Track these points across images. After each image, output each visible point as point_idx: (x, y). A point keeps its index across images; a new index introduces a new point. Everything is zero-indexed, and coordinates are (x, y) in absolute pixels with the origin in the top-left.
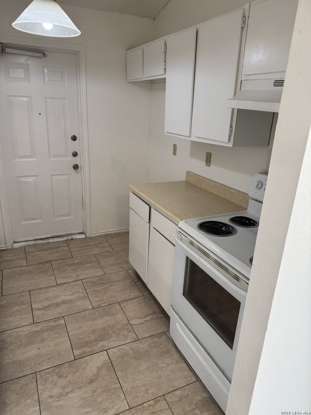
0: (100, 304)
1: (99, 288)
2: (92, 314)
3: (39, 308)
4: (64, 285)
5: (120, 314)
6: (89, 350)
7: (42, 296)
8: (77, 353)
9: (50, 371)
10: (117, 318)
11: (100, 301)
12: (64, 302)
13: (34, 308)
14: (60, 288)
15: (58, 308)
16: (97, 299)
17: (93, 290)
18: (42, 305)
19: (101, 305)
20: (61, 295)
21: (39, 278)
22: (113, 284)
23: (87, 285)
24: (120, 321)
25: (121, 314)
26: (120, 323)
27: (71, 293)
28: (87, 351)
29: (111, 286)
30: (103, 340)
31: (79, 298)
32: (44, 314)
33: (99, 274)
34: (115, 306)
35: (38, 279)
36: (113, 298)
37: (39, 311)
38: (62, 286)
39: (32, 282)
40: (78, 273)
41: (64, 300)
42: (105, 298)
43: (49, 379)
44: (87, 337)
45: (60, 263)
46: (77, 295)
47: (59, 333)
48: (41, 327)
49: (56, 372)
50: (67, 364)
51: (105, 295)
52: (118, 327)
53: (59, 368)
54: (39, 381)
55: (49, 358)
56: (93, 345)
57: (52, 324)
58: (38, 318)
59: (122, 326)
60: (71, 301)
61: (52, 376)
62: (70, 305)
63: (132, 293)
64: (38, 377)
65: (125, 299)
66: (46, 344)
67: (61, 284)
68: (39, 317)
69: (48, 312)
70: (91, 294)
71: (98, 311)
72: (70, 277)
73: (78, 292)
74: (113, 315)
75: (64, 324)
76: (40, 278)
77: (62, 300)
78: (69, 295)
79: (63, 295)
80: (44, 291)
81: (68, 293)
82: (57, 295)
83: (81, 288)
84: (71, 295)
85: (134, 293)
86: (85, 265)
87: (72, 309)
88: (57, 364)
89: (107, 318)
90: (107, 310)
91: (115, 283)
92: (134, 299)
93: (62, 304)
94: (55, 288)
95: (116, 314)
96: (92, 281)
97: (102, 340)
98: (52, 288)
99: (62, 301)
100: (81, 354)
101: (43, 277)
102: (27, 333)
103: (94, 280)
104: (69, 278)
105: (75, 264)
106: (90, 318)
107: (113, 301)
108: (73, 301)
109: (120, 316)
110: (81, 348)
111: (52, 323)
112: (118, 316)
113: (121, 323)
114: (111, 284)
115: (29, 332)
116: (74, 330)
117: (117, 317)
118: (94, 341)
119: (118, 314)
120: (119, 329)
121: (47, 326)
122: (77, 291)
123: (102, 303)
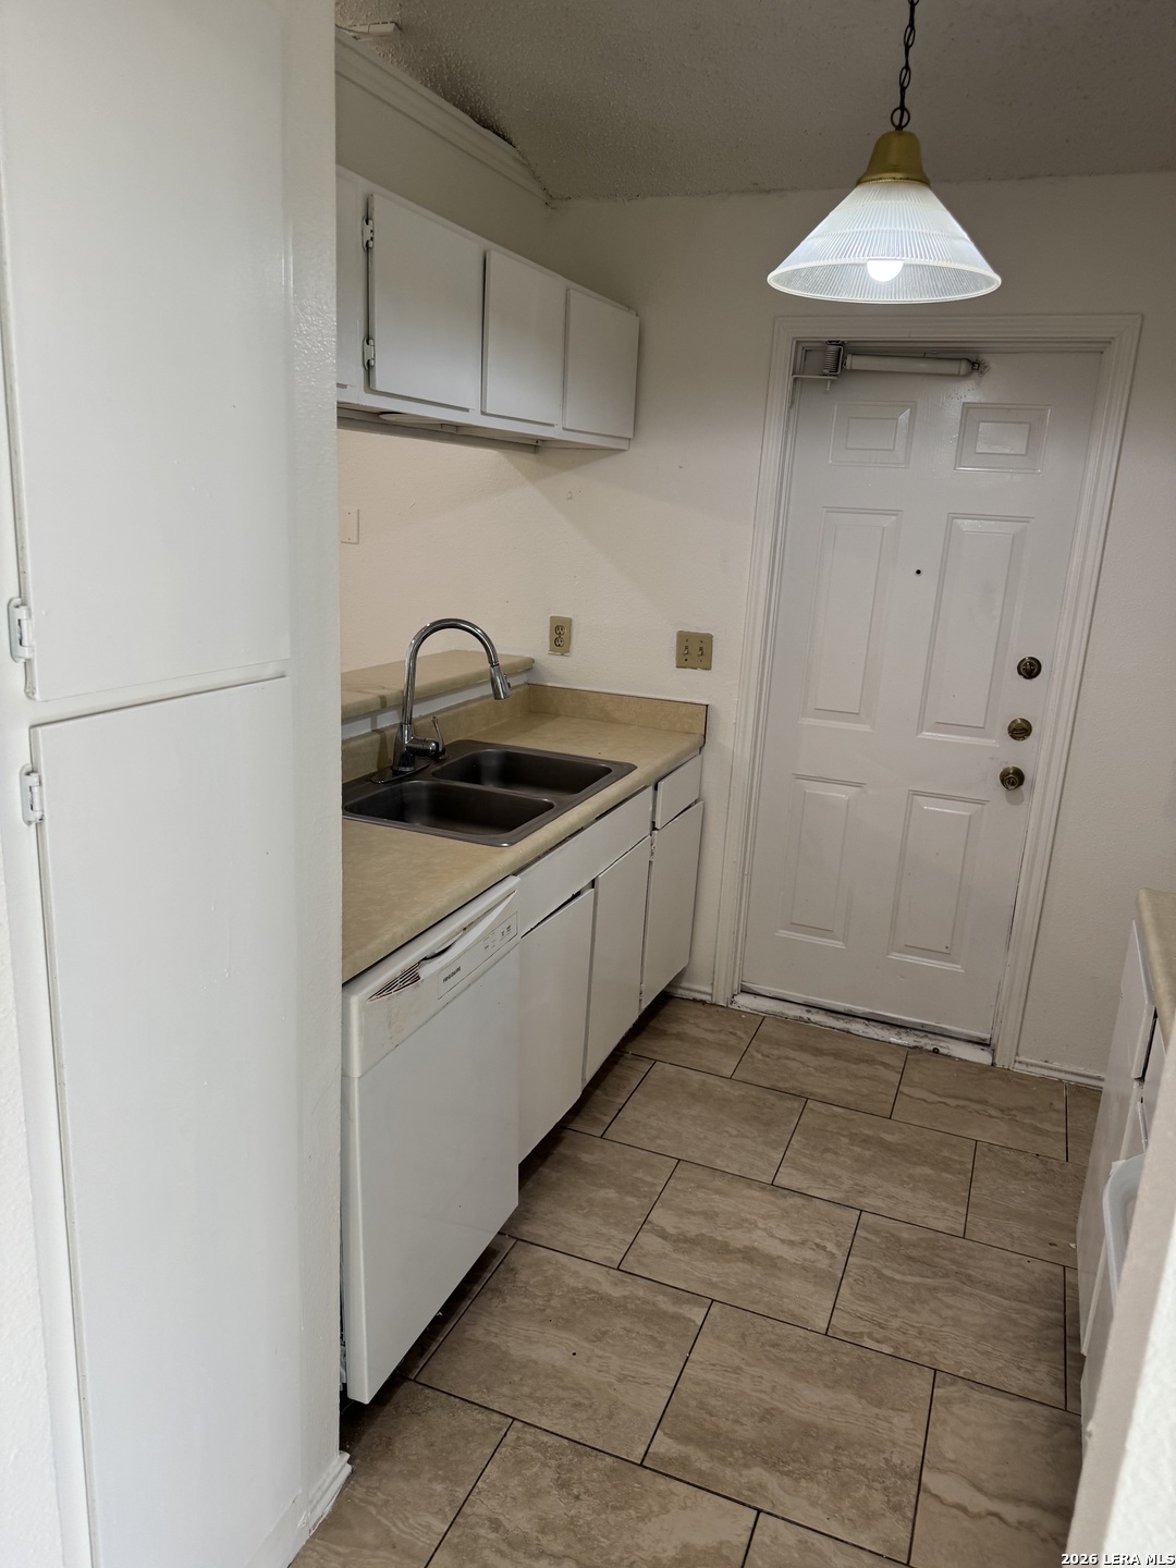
0: (862, 1333)
1: (904, 1274)
2: (809, 1349)
3: (664, 1230)
4: (793, 1196)
5: (908, 1417)
6: (703, 1468)
7: (700, 1194)
8: (663, 1450)
9: (550, 1447)
10: (886, 1425)
11: (872, 1321)
12: (749, 1255)
13: (650, 1222)
14: (773, 1199)
15: (717, 1262)
16: (864, 1309)
17: (875, 1269)
18: (681, 1225)
19: (865, 1338)
20: (760, 1225)
21: (734, 1132)
22: (967, 1289)
23: (866, 1239)
24: (889, 1444)
25: (913, 1420)
26: (884, 1452)
27: (792, 1238)
28: (698, 1464)
29: (953, 1291)
30: (774, 1465)
31: (806, 1271)
32: (665, 1256)
33: (940, 1226)
34: (911, 1374)
35: (731, 1136)
36: (929, 1340)
37: (660, 1239)
38: (785, 1197)
39: (705, 1137)
40: (869, 1181)
41: (755, 1249)
42: (895, 1323)
43: (532, 1466)
44: (731, 1417)
45: (835, 1115)
46: (809, 1254)
47: (661, 1345)
48: (627, 1293)
49: (565, 1460)
50: (609, 1460)
51: (904, 1313)
52: (864, 1457)
53: (580, 1455)
54: (504, 1449)
55: (577, 1405)
56: (730, 1459)
57: (664, 1303)
58: (639, 1261)
59: (883, 1465)
60: (772, 1264)
61: (544, 1465)
62: (758, 1275)
63: (1019, 1368)
64: (512, 1435)
65: (974, 1374)
66: (601, 1353)
67: (786, 1192)
68: (644, 1256)
69: (681, 1257)
70: (857, 1277)
71: (835, 1352)
72: (831, 1181)
73: (817, 1245)
74: (880, 1404)
75: (696, 1325)
76: (736, 1136)
77: (747, 1243)
78: (783, 1241)
79: (765, 1230)
80: (719, 1183)
81: (785, 1233)
82: (747, 1220)
83: (839, 1238)
84: (792, 1243)
85: (1028, 1370)
86: (915, 1164)
87: (757, 1291)
88: (582, 1438)
89: (848, 1398)
90: (871, 1371)
91: (978, 1292)
92: (1011, 1400)
93: (739, 1256)
94: (756, 1194)
95: (893, 1409)
96: (893, 1235)
97: (773, 1463)
98: (750, 1186)
99: (746, 1247)
100: (670, 1461)
101: (747, 1137)
102: (580, 1286)
103: (905, 1235)
104: (825, 1182)
105: (881, 1143)
106: (791, 1361)
107: (919, 1353)
108: (780, 1269)
109: (902, 1427)
110: (685, 1439)
111: (666, 1299)
112: (895, 1421)
113: (887, 1455)
114: (958, 1284)
115: (586, 1288)
116: (711, 1367)
117: (887, 1420)
118: (742, 1449)
119: (902, 1410)
120: (862, 1470)
121: (646, 1302)
122: (818, 1241)
123: (870, 1335)
